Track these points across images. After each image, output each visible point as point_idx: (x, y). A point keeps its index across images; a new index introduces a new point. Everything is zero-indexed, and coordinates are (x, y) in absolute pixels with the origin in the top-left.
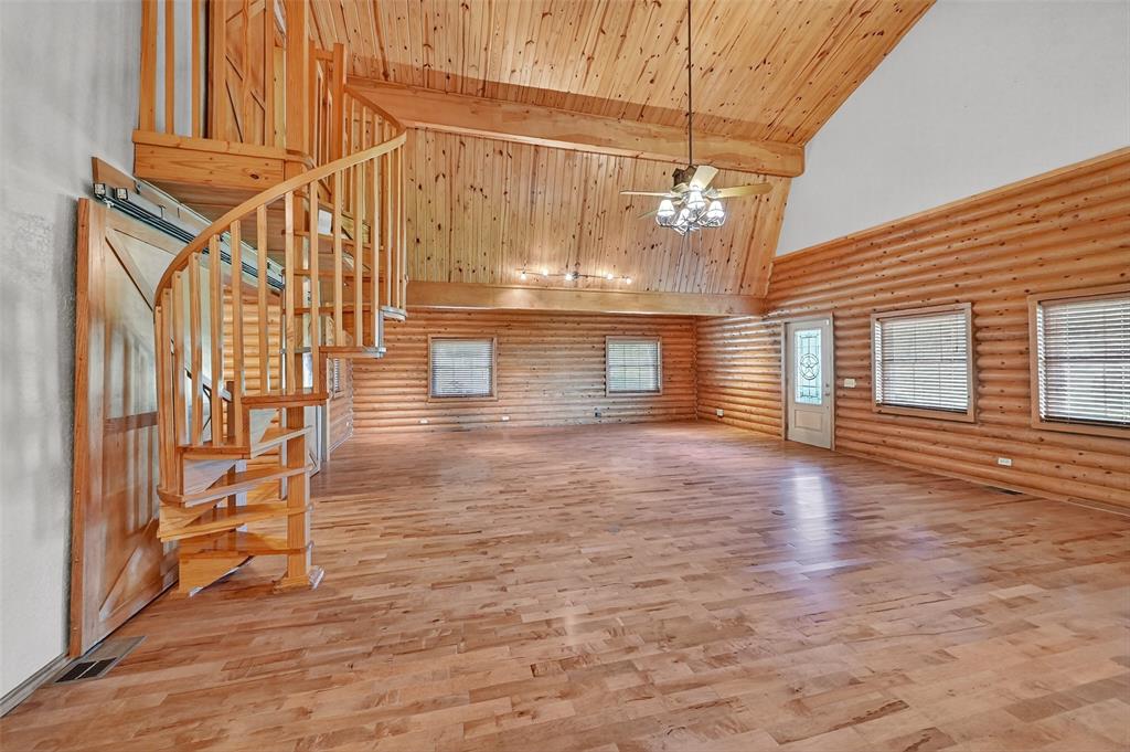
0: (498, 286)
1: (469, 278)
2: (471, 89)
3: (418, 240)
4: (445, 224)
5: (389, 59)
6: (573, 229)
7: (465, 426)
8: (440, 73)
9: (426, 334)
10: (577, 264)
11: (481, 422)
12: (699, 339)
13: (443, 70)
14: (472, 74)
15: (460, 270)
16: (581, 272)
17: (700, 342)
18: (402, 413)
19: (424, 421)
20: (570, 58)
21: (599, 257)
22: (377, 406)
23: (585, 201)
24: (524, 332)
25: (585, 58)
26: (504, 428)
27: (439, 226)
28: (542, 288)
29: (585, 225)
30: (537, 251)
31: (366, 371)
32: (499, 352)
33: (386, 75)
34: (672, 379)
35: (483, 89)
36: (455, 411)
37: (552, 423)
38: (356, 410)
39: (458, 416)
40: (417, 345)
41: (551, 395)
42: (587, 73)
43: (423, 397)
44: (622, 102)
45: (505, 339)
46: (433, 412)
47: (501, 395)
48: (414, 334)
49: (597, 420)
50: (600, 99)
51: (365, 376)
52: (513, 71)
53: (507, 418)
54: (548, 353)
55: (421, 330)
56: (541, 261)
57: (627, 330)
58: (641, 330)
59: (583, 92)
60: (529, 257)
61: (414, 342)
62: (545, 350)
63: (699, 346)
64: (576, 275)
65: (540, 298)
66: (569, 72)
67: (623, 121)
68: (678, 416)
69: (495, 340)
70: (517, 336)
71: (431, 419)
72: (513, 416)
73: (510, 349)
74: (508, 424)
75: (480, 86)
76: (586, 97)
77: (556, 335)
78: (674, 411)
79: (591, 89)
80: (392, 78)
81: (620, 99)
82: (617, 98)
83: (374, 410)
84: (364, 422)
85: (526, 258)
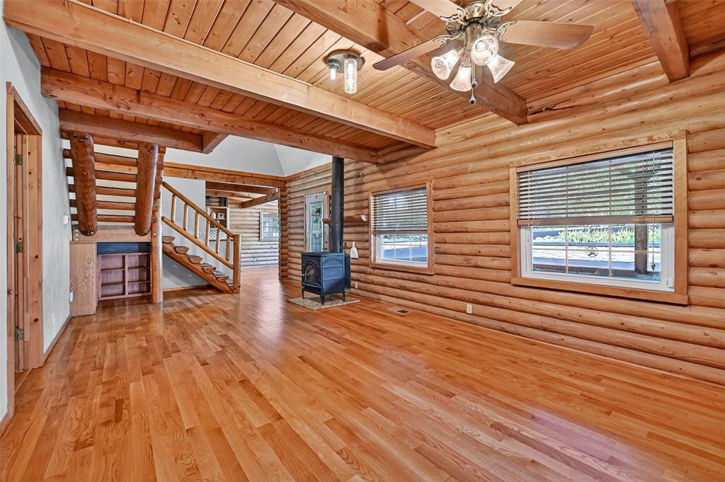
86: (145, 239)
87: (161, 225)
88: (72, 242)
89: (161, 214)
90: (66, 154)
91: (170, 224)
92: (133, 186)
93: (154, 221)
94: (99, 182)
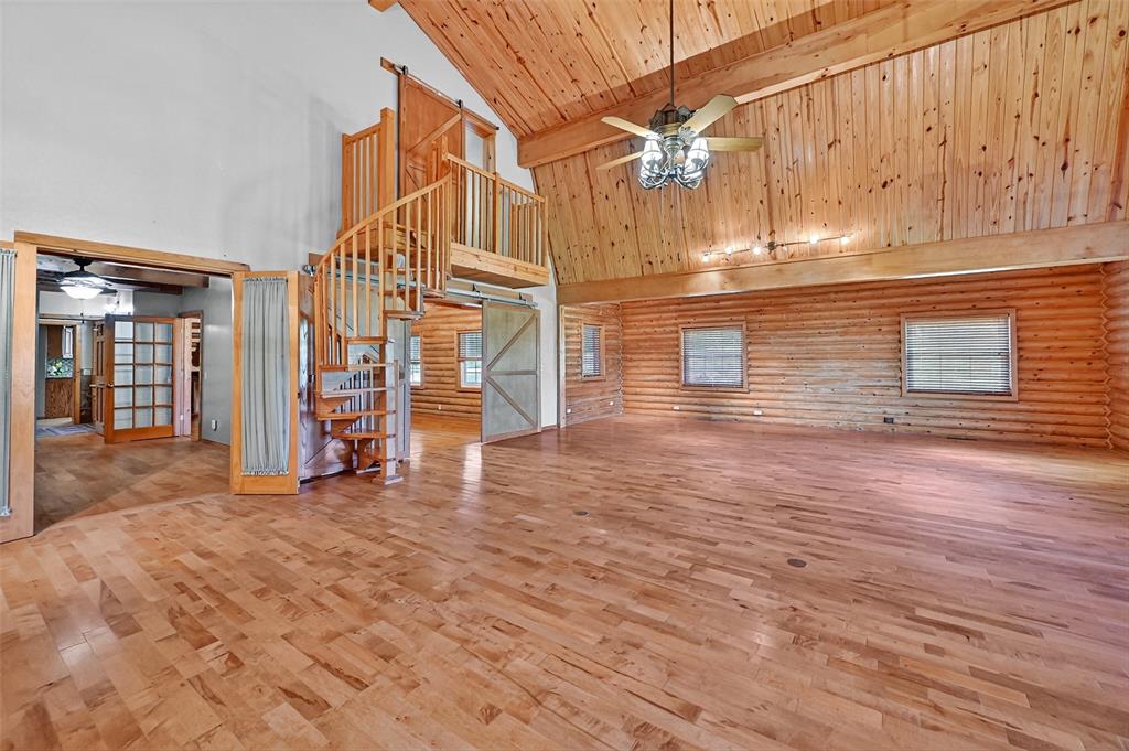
0: (688, 272)
1: (659, 270)
2: (621, 96)
3: (613, 244)
4: (631, 224)
5: (558, 105)
6: (759, 192)
7: (714, 416)
8: (595, 95)
9: (677, 325)
10: (772, 232)
11: (732, 414)
12: (1111, 307)
13: (596, 92)
14: (616, 83)
15: (650, 263)
16: (778, 240)
17: (1112, 313)
18: (658, 398)
19: (676, 407)
20: (689, 17)
21: (801, 218)
22: (639, 390)
23: (768, 156)
24: (779, 316)
25: (704, 8)
26: (756, 422)
27: (627, 227)
28: (733, 269)
29: (774, 182)
30: (720, 228)
31: (631, 360)
32: (750, 339)
33: (563, 117)
34: (1042, 376)
35: (632, 90)
36: (705, 400)
37: (815, 423)
38: (624, 393)
39: (708, 405)
40: (669, 336)
41: (815, 390)
42: (717, 20)
43: (676, 385)
44: (780, 23)
45: (756, 325)
46: (687, 400)
47: (752, 386)
48: (666, 325)
49: (887, 427)
50: (749, 36)
51: (630, 364)
52: (646, 61)
53: (760, 413)
54: (810, 340)
55: (673, 321)
56: (727, 237)
57: (939, 303)
58: (970, 301)
59: (725, 40)
60: (713, 235)
61: (668, 333)
62: (807, 336)
63: (1111, 319)
64: (772, 246)
65: (732, 279)
66: (696, 31)
67: (795, 43)
68: (1056, 439)
69: (744, 326)
70: (771, 321)
71: (684, 407)
72: (767, 411)
73: (764, 337)
74: (761, 419)
75: (628, 90)
76: (731, 43)
77: (820, 318)
78: (1049, 428)
79: (732, 32)
80: (568, 118)
81: (775, 21)
82: (771, 24)
83: (636, 394)
84: (631, 404)
85: (710, 238)
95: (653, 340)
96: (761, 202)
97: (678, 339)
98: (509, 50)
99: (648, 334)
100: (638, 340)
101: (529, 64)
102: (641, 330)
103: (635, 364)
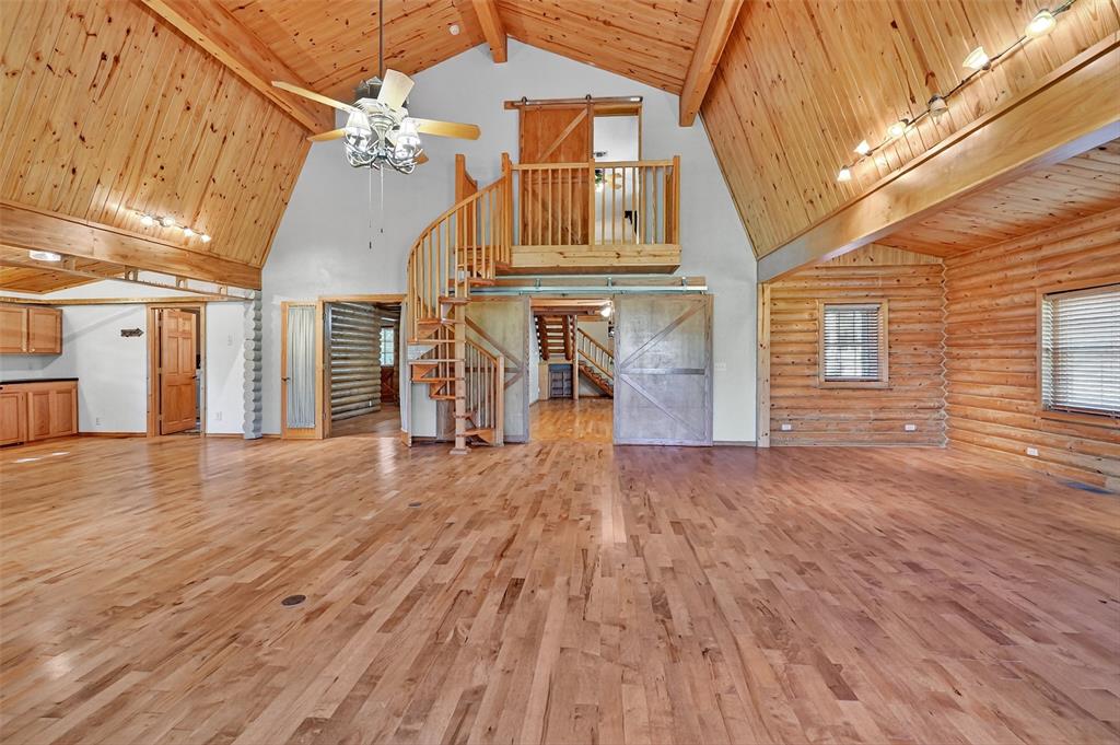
1: (821, 208)
3: (775, 186)
4: (779, 151)
9: (1034, 290)
15: (811, 201)
19: (1031, 450)
22: (970, 410)
27: (777, 157)
40: (1021, 312)
48: (1015, 293)
51: (959, 365)
86: (570, 362)
87: (577, 354)
88: (540, 364)
89: (577, 348)
90: (537, 324)
91: (581, 353)
92: (562, 334)
93: (574, 352)
94: (549, 334)
95: (995, 322)
96: (894, 25)
97: (1035, 318)
98: (592, 22)
99: (986, 310)
100: (972, 323)
101: (613, 21)
102: (975, 304)
103: (964, 364)
